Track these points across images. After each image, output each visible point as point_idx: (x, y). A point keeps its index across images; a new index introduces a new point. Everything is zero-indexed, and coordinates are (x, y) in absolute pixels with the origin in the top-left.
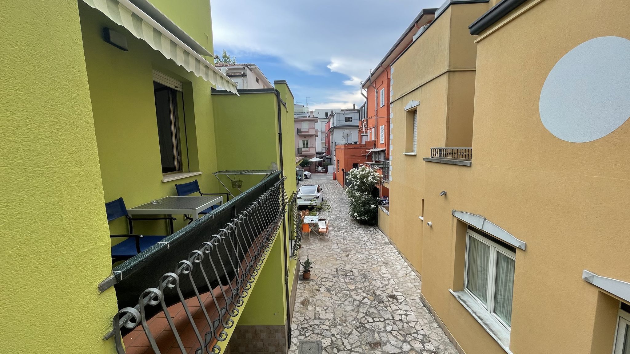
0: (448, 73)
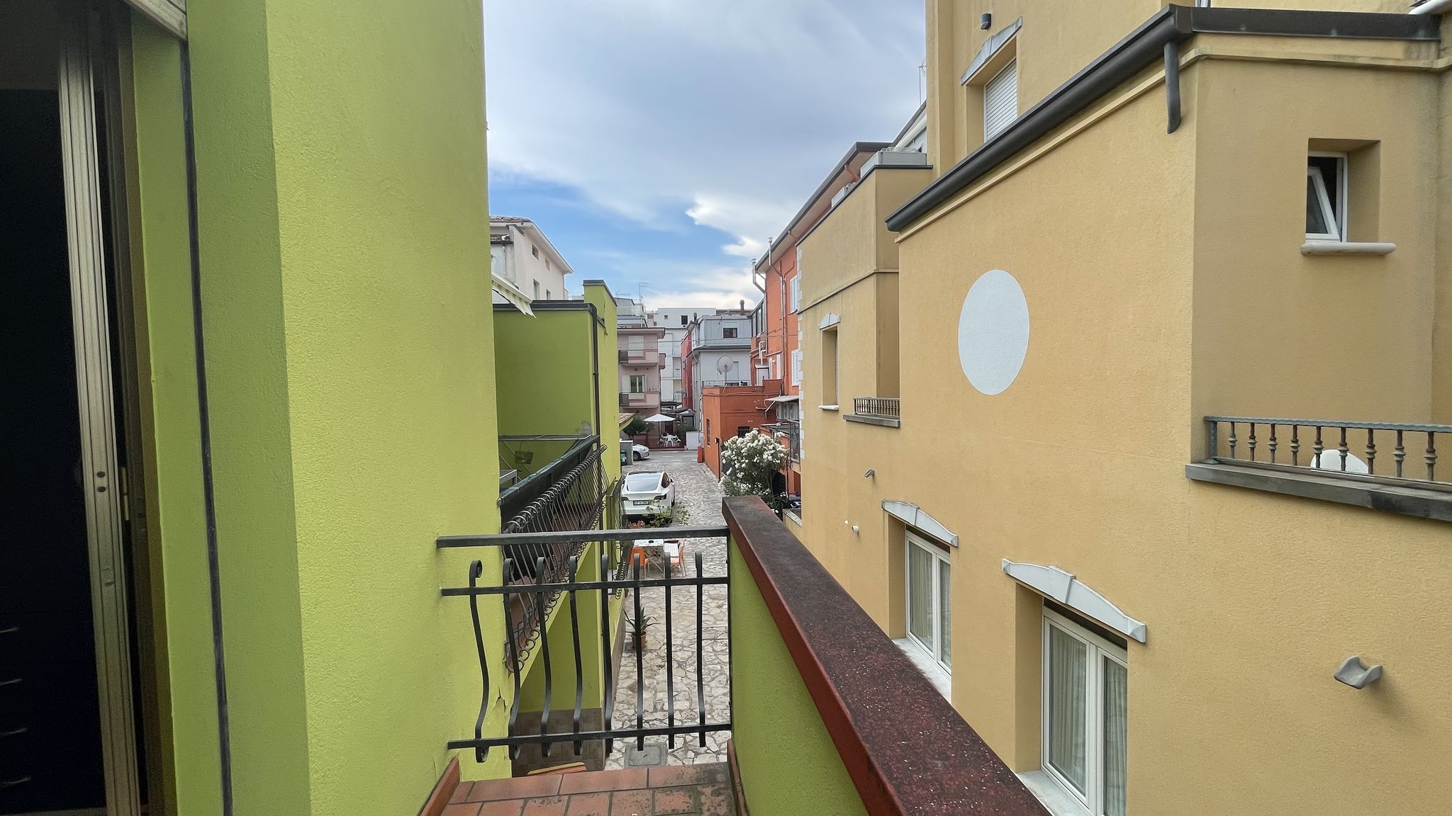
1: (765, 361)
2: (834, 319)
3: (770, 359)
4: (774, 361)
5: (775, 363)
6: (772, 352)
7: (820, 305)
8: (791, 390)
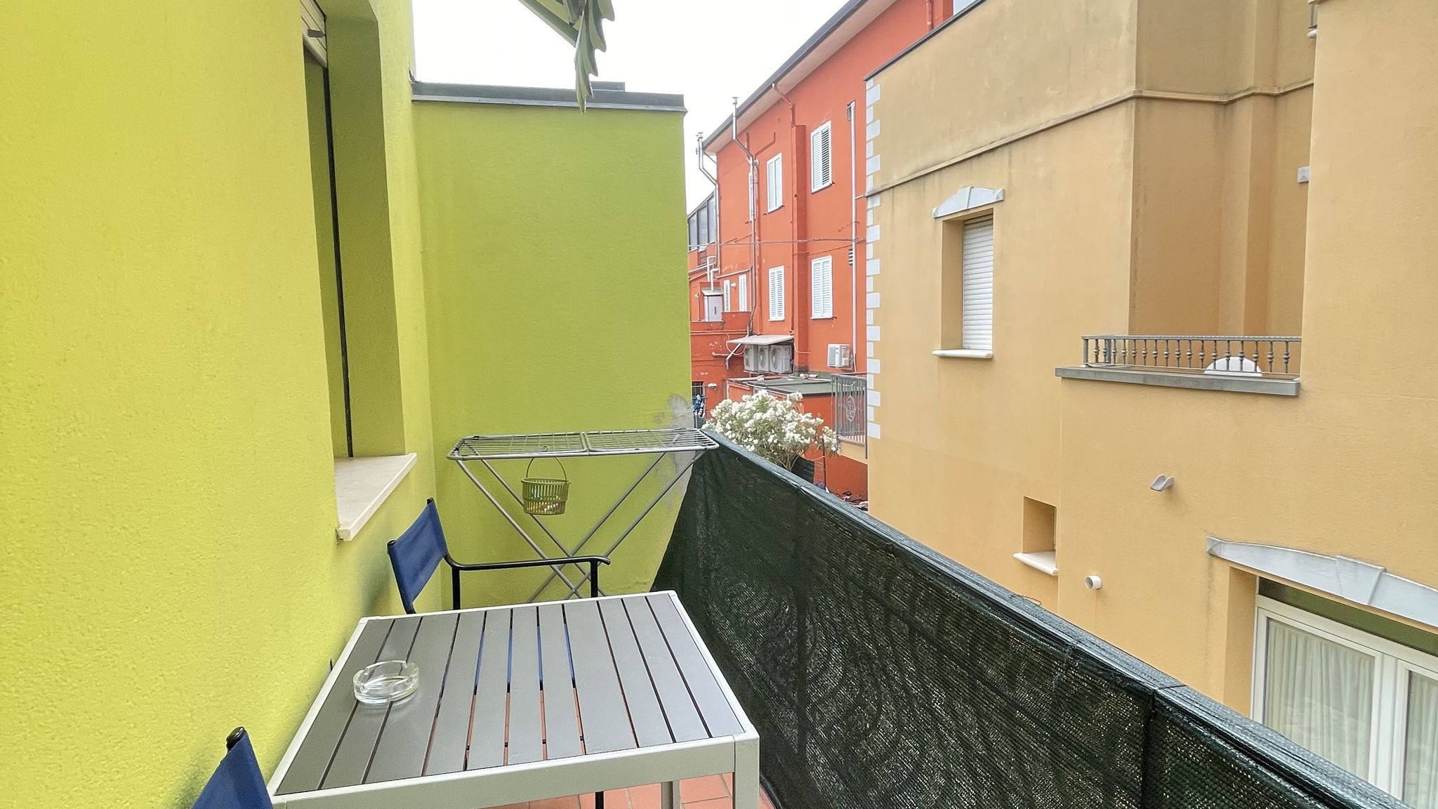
0: (1133, 103)
1: (717, 285)
2: (982, 197)
3: (727, 282)
4: (734, 285)
5: (736, 288)
6: (729, 270)
7: (937, 175)
8: (766, 326)
